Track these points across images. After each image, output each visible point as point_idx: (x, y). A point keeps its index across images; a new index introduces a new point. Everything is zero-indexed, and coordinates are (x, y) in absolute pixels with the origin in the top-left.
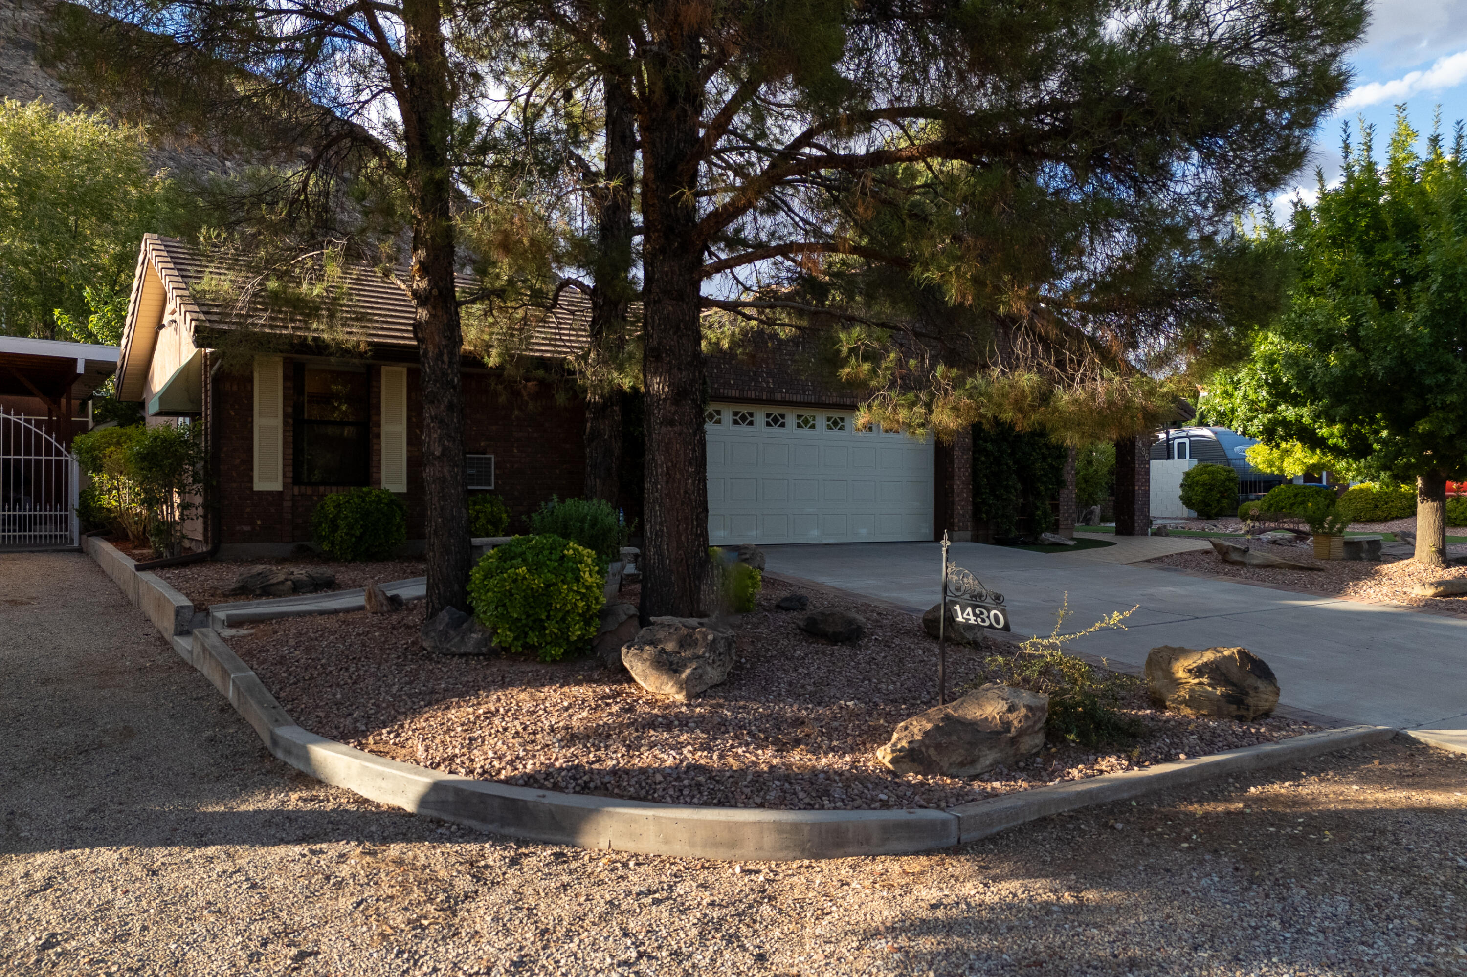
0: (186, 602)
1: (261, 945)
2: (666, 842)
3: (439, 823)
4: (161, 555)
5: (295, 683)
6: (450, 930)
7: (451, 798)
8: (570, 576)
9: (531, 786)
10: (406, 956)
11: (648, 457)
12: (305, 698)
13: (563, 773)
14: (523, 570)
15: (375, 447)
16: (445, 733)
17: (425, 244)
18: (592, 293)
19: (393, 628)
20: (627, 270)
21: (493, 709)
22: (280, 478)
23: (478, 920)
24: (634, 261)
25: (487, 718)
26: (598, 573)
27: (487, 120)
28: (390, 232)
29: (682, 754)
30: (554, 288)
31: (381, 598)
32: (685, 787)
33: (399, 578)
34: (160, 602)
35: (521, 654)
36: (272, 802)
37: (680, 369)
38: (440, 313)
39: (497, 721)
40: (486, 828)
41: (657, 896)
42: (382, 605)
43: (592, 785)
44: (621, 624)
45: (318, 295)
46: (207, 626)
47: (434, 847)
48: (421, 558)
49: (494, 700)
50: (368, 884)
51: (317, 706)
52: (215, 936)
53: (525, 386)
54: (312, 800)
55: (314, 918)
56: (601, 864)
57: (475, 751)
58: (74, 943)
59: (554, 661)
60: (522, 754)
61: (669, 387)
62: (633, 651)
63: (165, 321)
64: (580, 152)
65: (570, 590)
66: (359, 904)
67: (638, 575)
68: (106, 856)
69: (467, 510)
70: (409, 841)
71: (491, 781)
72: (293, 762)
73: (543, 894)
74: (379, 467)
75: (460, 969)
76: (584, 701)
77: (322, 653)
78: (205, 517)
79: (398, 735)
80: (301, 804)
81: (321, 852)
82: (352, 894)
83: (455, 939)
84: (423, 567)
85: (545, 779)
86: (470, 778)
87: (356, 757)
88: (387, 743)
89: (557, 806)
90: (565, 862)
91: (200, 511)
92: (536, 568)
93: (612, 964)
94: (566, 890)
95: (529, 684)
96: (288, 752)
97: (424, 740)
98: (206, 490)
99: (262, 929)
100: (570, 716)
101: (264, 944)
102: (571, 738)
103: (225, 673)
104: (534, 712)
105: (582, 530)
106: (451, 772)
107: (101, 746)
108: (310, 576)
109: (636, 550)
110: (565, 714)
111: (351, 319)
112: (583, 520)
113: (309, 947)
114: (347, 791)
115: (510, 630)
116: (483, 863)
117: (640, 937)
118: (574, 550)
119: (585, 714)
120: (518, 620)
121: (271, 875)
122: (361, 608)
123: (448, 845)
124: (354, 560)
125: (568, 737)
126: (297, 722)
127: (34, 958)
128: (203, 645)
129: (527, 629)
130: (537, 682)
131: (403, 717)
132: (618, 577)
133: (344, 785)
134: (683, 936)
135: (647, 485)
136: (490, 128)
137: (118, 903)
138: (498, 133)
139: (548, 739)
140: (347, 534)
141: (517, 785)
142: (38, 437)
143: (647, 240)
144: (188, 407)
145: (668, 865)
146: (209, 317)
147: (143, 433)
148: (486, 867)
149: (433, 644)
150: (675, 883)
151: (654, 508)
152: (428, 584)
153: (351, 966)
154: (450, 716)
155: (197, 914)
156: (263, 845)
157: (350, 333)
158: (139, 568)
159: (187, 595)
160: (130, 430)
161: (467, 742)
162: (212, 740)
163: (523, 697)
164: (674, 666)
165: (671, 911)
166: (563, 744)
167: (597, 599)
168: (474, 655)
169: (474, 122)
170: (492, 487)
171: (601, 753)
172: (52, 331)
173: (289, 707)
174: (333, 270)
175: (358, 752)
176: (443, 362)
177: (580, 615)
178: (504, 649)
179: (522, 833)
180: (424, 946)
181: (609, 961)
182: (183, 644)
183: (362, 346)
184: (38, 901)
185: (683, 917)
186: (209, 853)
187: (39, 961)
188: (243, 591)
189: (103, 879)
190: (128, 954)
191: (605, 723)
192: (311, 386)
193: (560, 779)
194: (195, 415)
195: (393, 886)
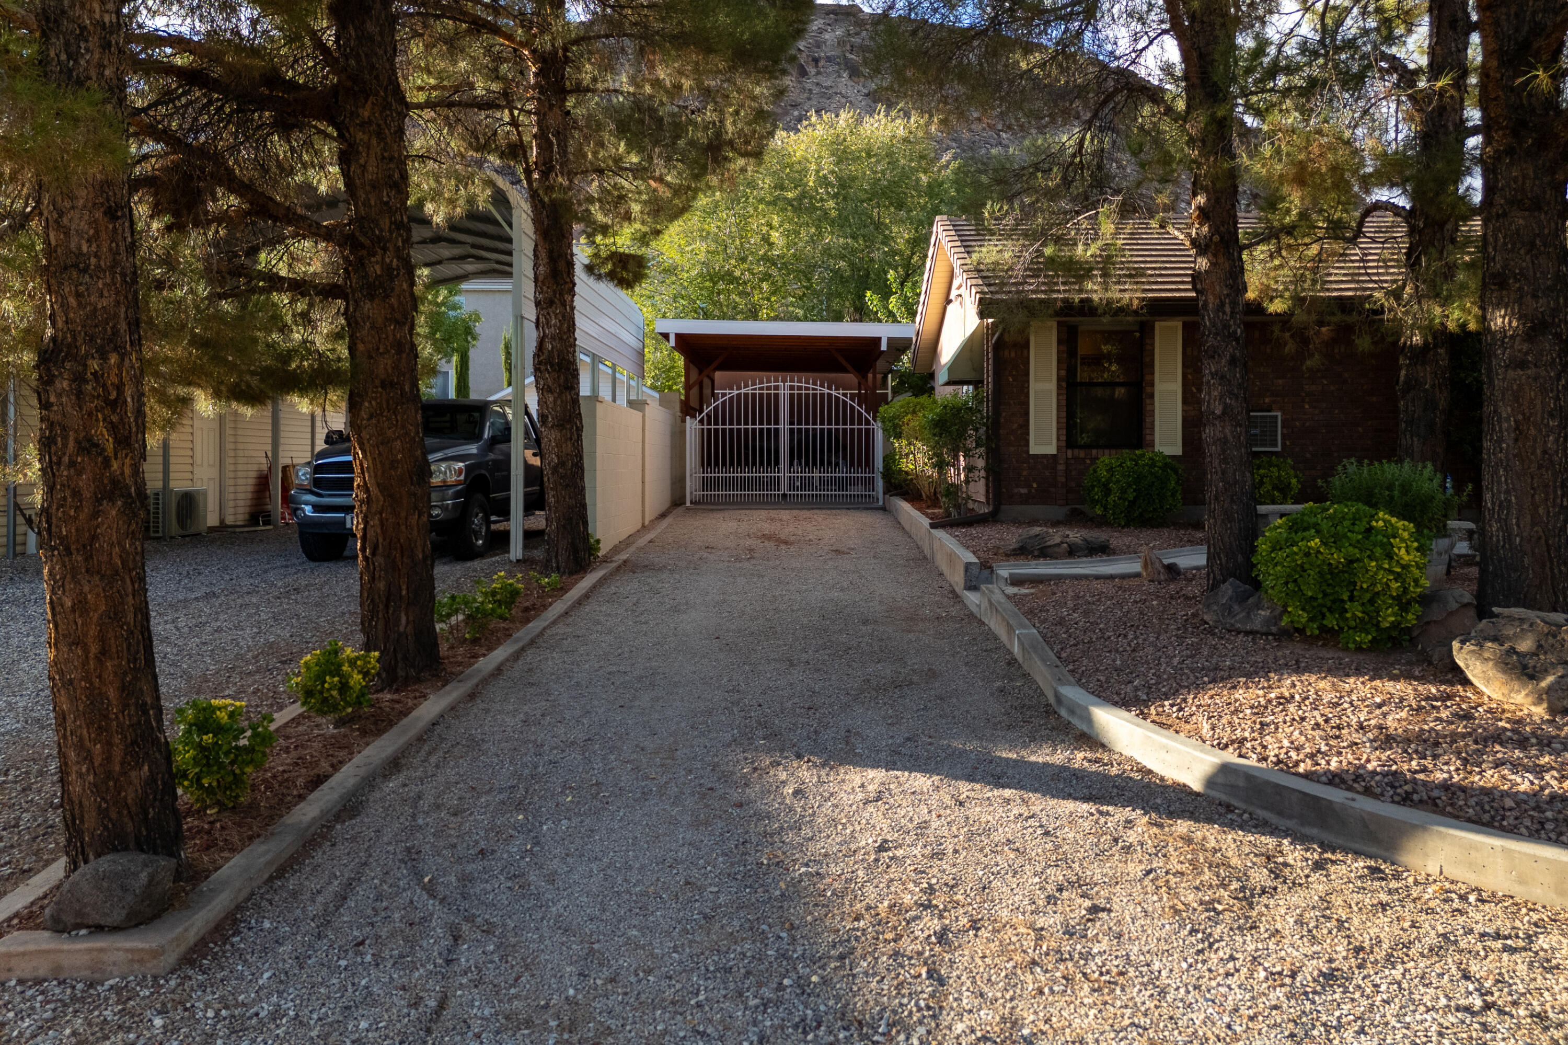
0: (974, 560)
1: (1058, 890)
2: (1521, 881)
3: (1229, 808)
4: (949, 515)
5: (1075, 645)
6: (1247, 922)
7: (1241, 783)
8: (1378, 551)
9: (1336, 786)
10: (1200, 936)
11: (1488, 409)
12: (1085, 662)
13: (1378, 778)
14: (1315, 543)
15: (1149, 408)
16: (1232, 713)
17: (1205, 189)
18: (1409, 216)
19: (1172, 598)
20: (1457, 181)
21: (1287, 694)
22: (1054, 441)
23: (1278, 918)
24: (1468, 168)
25: (1281, 704)
26: (1418, 549)
27: (1276, 38)
28: (1167, 181)
29: (1542, 779)
30: (1357, 214)
31: (1157, 565)
32: (1548, 820)
33: (1175, 546)
34: (952, 558)
35: (1317, 638)
36: (1059, 757)
37: (1535, 297)
38: (1221, 260)
39: (1292, 708)
40: (1284, 823)
41: (1509, 942)
42: (1159, 573)
43: (1416, 797)
44: (1452, 613)
45: (1092, 256)
46: (992, 583)
47: (1224, 832)
48: (1199, 526)
49: (1287, 685)
50: (1156, 855)
51: (1097, 670)
52: (1016, 873)
53: (1318, 333)
54: (1096, 762)
55: (1105, 875)
56: (1430, 890)
57: (1268, 738)
58: (902, 852)
59: (1359, 649)
60: (1324, 748)
61: (1518, 320)
62: (1468, 647)
63: (952, 296)
64: (1394, 50)
65: (1379, 568)
66: (1149, 872)
67: (1474, 556)
68: (921, 781)
69: (1253, 474)
70: (1197, 820)
71: (1288, 772)
72: (1075, 721)
73: (1355, 909)
74: (1153, 428)
75: (1260, 964)
76: (1402, 700)
77: (1100, 617)
78: (987, 478)
79: (1181, 709)
80: (1086, 764)
81: (1108, 813)
82: (1140, 861)
83: (1253, 932)
84: (1200, 535)
85: (1354, 781)
86: (1264, 765)
87: (1138, 725)
88: (1169, 715)
89: (1369, 813)
90: (1383, 879)
91: (983, 473)
92: (1334, 540)
93: (1448, 1006)
94: (1384, 910)
95: (1330, 672)
96: (1072, 712)
97: (1209, 718)
98: (987, 454)
99: (1057, 875)
100: (1385, 715)
101: (1060, 890)
102: (1386, 740)
103: (1010, 629)
104: (1337, 705)
105: (1392, 497)
106: (1240, 756)
107: (911, 683)
108: (1085, 540)
109: (1471, 525)
110: (1378, 712)
111: (1125, 275)
112: (1390, 487)
113: (1102, 903)
114: (1130, 759)
115: (1303, 609)
116: (1280, 860)
117: (1486, 985)
118: (1384, 521)
119: (1403, 714)
120: (1312, 598)
121: (1062, 827)
122: (1137, 575)
123: (1240, 832)
124: (1127, 525)
125: (1382, 737)
126: (1079, 683)
127: (873, 857)
128: (990, 601)
129: (1325, 610)
130: (1340, 671)
131: (1185, 691)
132: (1445, 558)
133: (1127, 752)
134: (1549, 998)
135: (1487, 444)
136: (1281, 46)
137: (934, 825)
138: (1290, 50)
139: (1357, 737)
140: (1119, 498)
141: (1318, 782)
142: (852, 407)
143: (1487, 141)
144: (972, 376)
145: (1524, 911)
146: (992, 289)
147: (935, 402)
148: (1286, 865)
149: (1215, 618)
150: (1536, 934)
151: (1496, 472)
152: (1209, 553)
153: (1144, 931)
154: (1237, 696)
155: (999, 849)
156: (1053, 796)
157: (1125, 290)
158: (933, 526)
159: (974, 553)
160: (923, 399)
161: (1258, 726)
162: (1001, 690)
163: (1324, 686)
164: (1530, 671)
165: (1531, 964)
166: (1376, 745)
167: (1416, 581)
168: (1262, 634)
169: (1262, 44)
170: (1279, 449)
171: (1428, 763)
172: (862, 313)
173: (1071, 667)
174: (1107, 227)
175: (1140, 720)
176: (1224, 313)
177: (1393, 598)
178: (1297, 630)
179: (1327, 837)
180: (1219, 931)
181: (1443, 1001)
182: (972, 598)
183: (1136, 302)
184: (872, 810)
185: (1549, 976)
186: (1006, 795)
187: (877, 860)
188: (1023, 551)
189: (920, 800)
190: (944, 871)
191: (1432, 729)
192: (1084, 348)
193: (1373, 783)
194: (977, 383)
195: (1182, 863)
